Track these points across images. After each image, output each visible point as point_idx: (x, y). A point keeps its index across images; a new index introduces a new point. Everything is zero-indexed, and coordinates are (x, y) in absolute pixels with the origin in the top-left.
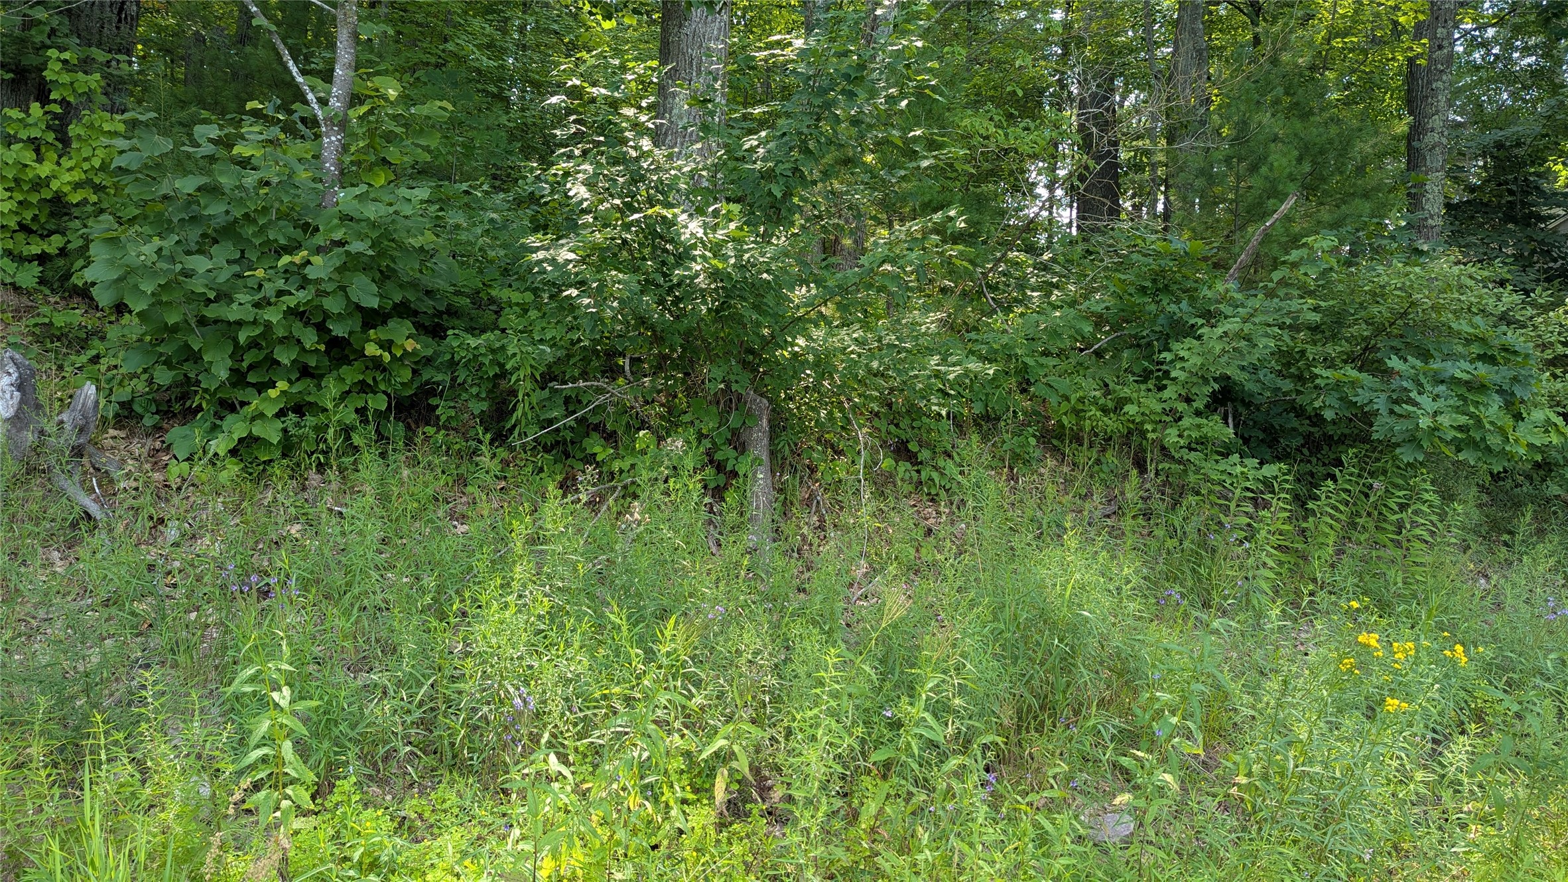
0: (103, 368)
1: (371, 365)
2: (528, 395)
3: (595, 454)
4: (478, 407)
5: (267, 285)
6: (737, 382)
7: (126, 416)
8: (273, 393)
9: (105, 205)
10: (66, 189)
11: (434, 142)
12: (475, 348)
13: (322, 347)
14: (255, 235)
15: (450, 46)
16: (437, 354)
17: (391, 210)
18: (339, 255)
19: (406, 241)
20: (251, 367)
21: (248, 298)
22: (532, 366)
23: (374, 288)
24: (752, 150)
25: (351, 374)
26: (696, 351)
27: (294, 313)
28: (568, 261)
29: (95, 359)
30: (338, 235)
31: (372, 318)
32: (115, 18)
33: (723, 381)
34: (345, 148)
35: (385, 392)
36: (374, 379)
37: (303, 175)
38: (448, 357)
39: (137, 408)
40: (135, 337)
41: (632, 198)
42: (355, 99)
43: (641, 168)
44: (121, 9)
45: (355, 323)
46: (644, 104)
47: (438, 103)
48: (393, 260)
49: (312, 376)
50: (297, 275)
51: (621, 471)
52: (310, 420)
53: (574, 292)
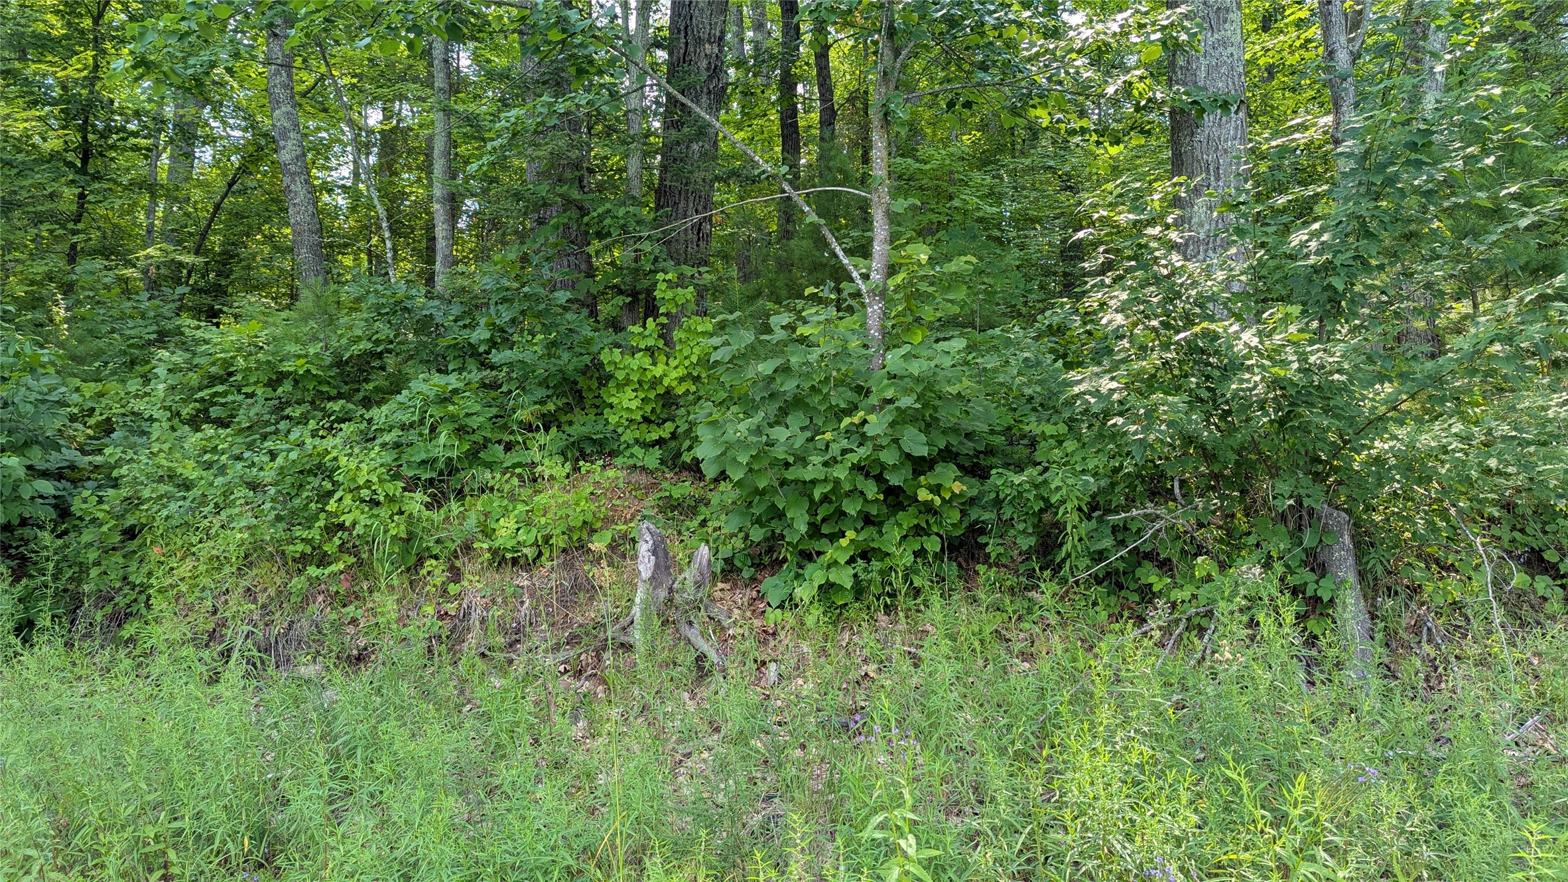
0: (710, 530)
1: (923, 509)
2: (1075, 527)
3: (1151, 585)
4: (1026, 542)
5: (833, 446)
6: (1308, 496)
7: (729, 571)
8: (844, 542)
9: (702, 393)
10: (674, 384)
11: (960, 294)
12: (1019, 485)
13: (881, 497)
14: (820, 403)
15: (956, 203)
16: (982, 494)
17: (932, 364)
18: (890, 411)
19: (944, 391)
20: (824, 520)
21: (820, 459)
22: (1077, 498)
23: (923, 438)
24: (1304, 245)
25: (907, 519)
26: (1252, 465)
27: (857, 468)
28: (1112, 391)
29: (704, 523)
30: (889, 394)
31: (921, 466)
32: (695, 237)
33: (1291, 497)
34: (885, 316)
35: (938, 534)
36: (927, 522)
37: (854, 344)
38: (993, 495)
39: (738, 563)
40: (730, 501)
41: (1168, 316)
42: (892, 270)
43: (1175, 284)
44: (699, 230)
45: (907, 472)
46: (1170, 220)
47: (963, 259)
48: (935, 409)
49: (873, 523)
50: (858, 433)
51: (1183, 602)
52: (876, 565)
53: (1120, 420)
